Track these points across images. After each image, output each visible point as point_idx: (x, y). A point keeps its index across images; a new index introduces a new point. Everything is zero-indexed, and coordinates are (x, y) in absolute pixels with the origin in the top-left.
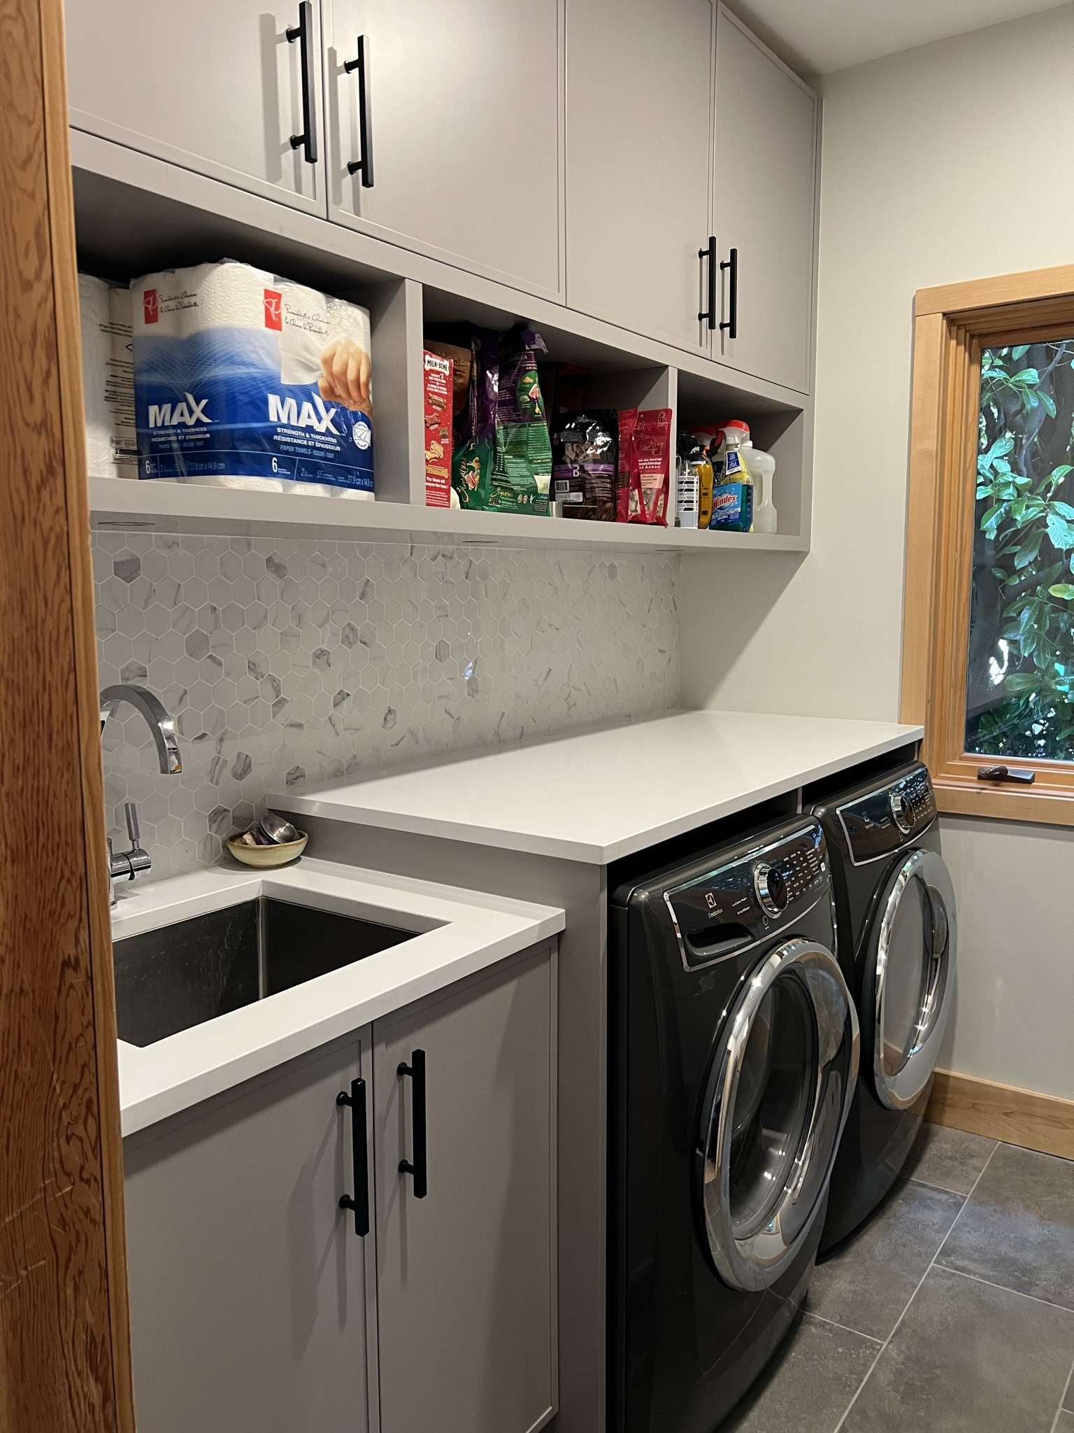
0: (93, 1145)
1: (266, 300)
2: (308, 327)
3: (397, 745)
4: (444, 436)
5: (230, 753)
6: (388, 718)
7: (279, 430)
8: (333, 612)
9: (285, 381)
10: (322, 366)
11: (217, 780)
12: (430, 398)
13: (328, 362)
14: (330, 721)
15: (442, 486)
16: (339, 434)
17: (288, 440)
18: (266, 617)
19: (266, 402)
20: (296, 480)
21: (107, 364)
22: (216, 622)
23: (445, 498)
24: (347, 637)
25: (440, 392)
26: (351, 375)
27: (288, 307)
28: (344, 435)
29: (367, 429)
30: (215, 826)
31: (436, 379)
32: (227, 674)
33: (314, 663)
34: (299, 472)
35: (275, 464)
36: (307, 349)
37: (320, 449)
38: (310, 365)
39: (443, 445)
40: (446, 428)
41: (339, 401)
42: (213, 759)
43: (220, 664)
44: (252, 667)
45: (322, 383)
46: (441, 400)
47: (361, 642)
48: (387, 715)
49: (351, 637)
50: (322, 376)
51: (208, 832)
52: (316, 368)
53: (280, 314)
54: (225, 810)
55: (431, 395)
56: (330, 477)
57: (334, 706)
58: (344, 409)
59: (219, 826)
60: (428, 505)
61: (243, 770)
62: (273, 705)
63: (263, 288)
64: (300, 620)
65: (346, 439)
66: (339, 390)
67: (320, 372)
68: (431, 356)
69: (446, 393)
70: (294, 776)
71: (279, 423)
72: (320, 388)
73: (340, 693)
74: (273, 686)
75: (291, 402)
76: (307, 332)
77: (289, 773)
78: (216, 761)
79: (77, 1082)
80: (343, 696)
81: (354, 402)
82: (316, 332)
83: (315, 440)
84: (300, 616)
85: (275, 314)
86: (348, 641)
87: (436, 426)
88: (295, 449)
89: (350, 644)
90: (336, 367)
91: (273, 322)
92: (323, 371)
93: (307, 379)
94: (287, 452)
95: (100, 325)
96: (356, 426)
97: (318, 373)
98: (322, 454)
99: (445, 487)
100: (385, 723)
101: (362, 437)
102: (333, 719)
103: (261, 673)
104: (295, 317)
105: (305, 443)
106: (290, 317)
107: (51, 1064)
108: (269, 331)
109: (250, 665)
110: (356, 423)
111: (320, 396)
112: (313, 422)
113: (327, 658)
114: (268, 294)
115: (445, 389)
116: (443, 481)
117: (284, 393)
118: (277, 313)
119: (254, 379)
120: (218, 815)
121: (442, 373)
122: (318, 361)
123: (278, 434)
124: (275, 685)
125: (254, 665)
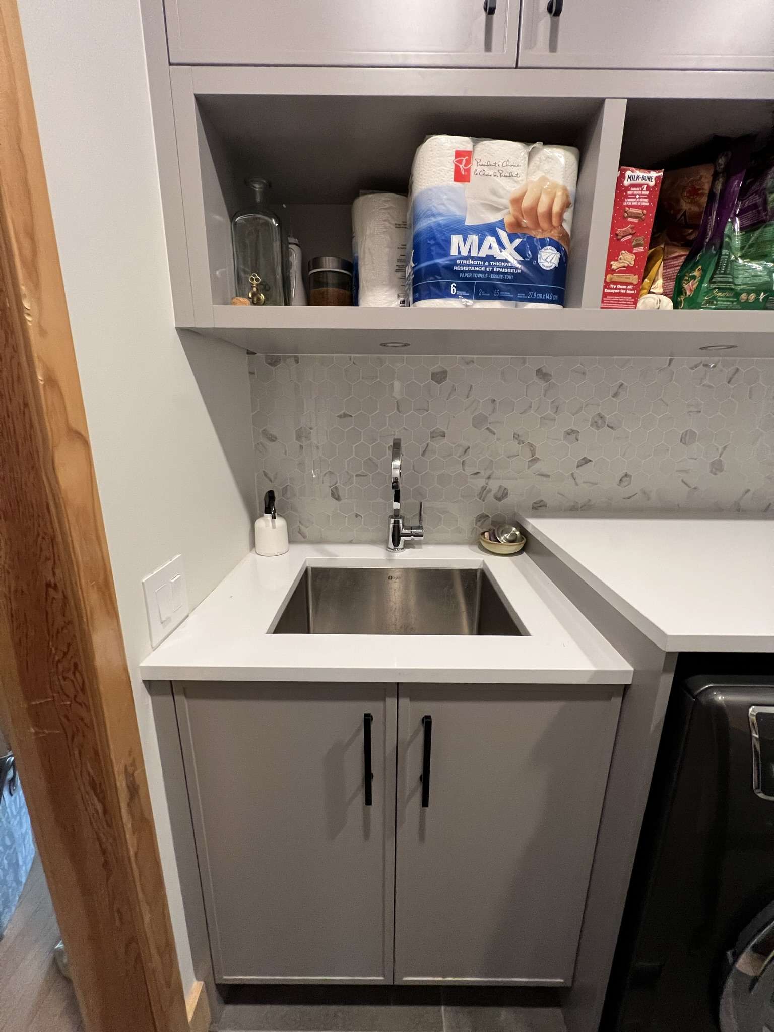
0: (81, 687)
1: (456, 160)
2: (498, 174)
3: (629, 498)
4: (638, 245)
5: (494, 485)
6: (624, 479)
7: (458, 261)
8: (587, 405)
9: (468, 223)
10: (510, 205)
11: (484, 499)
12: (626, 212)
13: (517, 201)
14: (573, 477)
15: (628, 292)
16: (523, 259)
17: (467, 268)
18: (530, 407)
19: (448, 242)
20: (475, 299)
21: (398, 248)
22: (494, 409)
23: (631, 302)
24: (596, 422)
25: (639, 203)
26: (542, 208)
27: (478, 161)
28: (528, 259)
29: (555, 251)
30: (479, 523)
31: (635, 193)
32: (498, 439)
33: (565, 438)
34: (477, 293)
35: (454, 288)
36: (494, 192)
37: (499, 273)
38: (496, 205)
39: (635, 254)
40: (642, 238)
41: (526, 232)
42: (483, 487)
43: (494, 434)
44: (516, 437)
45: (508, 219)
46: (640, 211)
47: (608, 426)
48: (623, 477)
49: (599, 422)
50: (509, 213)
51: (475, 526)
52: (502, 207)
53: (469, 169)
54: (488, 516)
55: (627, 209)
56: (508, 294)
57: (577, 467)
58: (530, 238)
59: (482, 524)
60: (602, 308)
61: (502, 496)
62: (529, 461)
63: (454, 150)
64: (557, 409)
65: (531, 263)
66: (525, 221)
67: (508, 210)
68: (633, 171)
69: (647, 204)
70: (539, 505)
71: (459, 256)
72: (505, 223)
73: (583, 459)
74: (530, 449)
75: (474, 239)
76: (498, 179)
77: (535, 503)
78: (484, 488)
79: (66, 650)
80: (586, 461)
81: (542, 230)
82: (507, 177)
83: (493, 266)
84: (557, 408)
85: (464, 169)
86: (595, 424)
87: (630, 237)
88: (472, 275)
89: (598, 427)
90: (526, 203)
91: (461, 176)
92: (511, 209)
93: (492, 218)
94: (466, 278)
95: (396, 224)
96: (543, 250)
97: (506, 211)
98: (501, 277)
99: (633, 292)
100: (620, 483)
101: (549, 260)
102: (575, 475)
103: (522, 441)
104: (486, 168)
105: (483, 269)
106: (479, 169)
107: (47, 636)
108: (458, 184)
109: (515, 436)
110: (542, 248)
111: (505, 231)
112: (496, 252)
113: (576, 435)
114: (458, 154)
115: (646, 200)
116: (631, 287)
117: (465, 232)
118: (466, 168)
119: (439, 225)
120: (482, 518)
121: (644, 185)
122: (506, 201)
123: (457, 265)
124: (532, 449)
125: (518, 435)
